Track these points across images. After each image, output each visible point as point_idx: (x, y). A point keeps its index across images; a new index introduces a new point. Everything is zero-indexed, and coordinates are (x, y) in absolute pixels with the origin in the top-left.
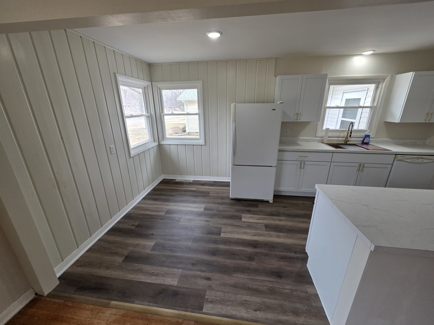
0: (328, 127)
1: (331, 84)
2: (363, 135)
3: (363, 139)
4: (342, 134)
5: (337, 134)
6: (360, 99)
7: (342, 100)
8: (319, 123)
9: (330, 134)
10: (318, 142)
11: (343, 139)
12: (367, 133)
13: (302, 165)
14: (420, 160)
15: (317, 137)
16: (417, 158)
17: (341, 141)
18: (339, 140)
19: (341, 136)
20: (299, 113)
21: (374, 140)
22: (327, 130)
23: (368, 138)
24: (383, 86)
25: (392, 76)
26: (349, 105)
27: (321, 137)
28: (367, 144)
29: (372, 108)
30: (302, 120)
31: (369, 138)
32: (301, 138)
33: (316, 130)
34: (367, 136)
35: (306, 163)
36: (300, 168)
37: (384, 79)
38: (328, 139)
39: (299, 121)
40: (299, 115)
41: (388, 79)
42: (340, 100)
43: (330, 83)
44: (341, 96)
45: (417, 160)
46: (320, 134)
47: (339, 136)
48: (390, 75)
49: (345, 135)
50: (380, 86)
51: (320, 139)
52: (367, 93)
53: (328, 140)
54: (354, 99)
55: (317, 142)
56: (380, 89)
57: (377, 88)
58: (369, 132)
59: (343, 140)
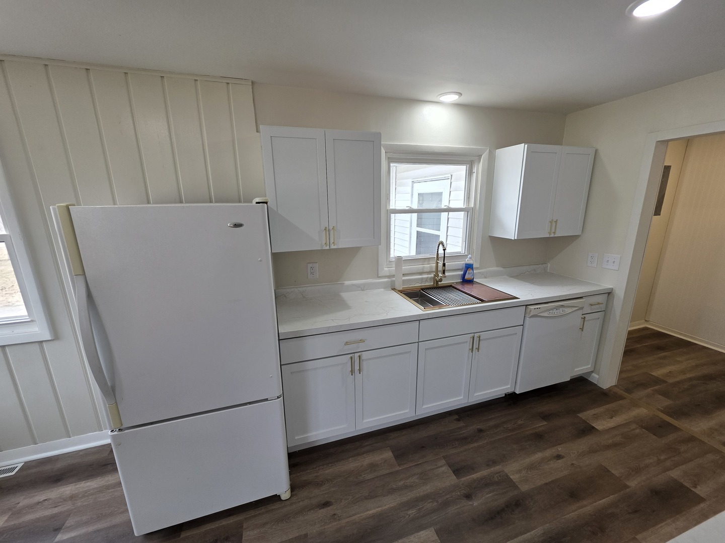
0: (398, 254)
1: (390, 160)
2: (461, 263)
3: (462, 273)
4: (427, 266)
5: (418, 267)
6: (440, 194)
7: (412, 195)
8: (382, 248)
9: (406, 268)
10: (384, 288)
11: (430, 276)
12: (468, 261)
13: (356, 364)
14: (561, 311)
15: (379, 277)
16: (557, 308)
17: (427, 280)
18: (422, 278)
19: (426, 270)
20: (331, 228)
21: (479, 273)
22: (399, 259)
23: (471, 271)
24: (480, 168)
25: (490, 152)
26: (426, 206)
27: (388, 277)
28: (470, 282)
29: (468, 212)
30: (341, 245)
31: (472, 269)
32: (347, 283)
33: (378, 261)
34: (469, 267)
35: (365, 355)
36: (352, 372)
37: (480, 156)
38: (402, 278)
39: (333, 247)
40: (332, 232)
41: (485, 156)
42: (410, 195)
43: (389, 158)
44: (409, 189)
45: (557, 311)
46: (385, 270)
47: (421, 271)
48: (488, 150)
49: (431, 267)
50: (475, 170)
51: (387, 282)
52: (451, 183)
53: (404, 281)
54: (432, 194)
55: (382, 290)
56: (475, 175)
57: (470, 173)
58: (471, 258)
59: (431, 278)
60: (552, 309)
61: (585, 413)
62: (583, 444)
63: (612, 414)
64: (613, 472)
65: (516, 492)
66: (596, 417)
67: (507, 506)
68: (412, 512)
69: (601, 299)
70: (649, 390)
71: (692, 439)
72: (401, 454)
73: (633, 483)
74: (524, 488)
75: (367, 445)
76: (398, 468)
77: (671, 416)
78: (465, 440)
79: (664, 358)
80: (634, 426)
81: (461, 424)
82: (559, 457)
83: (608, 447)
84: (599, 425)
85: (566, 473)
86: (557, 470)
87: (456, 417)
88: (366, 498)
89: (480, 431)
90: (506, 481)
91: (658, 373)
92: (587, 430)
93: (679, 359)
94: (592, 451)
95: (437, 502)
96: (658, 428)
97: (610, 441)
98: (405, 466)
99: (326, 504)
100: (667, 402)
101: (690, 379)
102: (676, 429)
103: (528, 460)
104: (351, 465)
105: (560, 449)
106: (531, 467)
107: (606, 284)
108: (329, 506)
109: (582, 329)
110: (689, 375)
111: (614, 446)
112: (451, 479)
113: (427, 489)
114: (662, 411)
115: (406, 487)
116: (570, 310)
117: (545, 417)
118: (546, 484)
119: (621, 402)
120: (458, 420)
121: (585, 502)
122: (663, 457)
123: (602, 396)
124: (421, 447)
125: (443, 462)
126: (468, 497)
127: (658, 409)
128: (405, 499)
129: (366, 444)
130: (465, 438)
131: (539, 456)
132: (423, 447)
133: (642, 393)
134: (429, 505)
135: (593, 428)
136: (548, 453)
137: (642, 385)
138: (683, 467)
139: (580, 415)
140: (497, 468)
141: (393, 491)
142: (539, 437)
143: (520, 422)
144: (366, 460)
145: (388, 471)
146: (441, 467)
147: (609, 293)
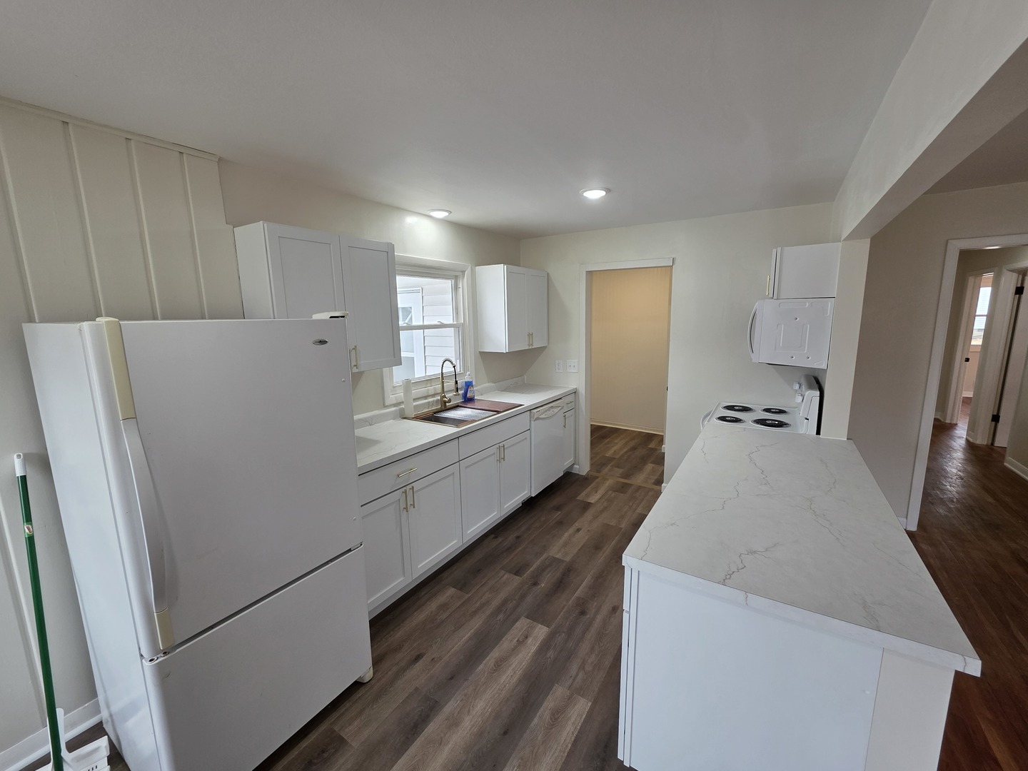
3: (463, 392)
4: (434, 388)
5: (423, 390)
10: (394, 419)
12: (466, 379)
13: (408, 497)
14: (551, 411)
15: (385, 407)
16: (549, 409)
17: (434, 403)
19: (432, 393)
21: (477, 390)
22: (407, 382)
23: (472, 389)
24: (464, 284)
25: (472, 268)
27: (395, 405)
29: (457, 328)
30: (363, 368)
31: (472, 387)
35: (417, 486)
36: (406, 508)
37: (463, 272)
38: (415, 404)
41: (468, 272)
45: (549, 412)
46: (391, 398)
47: (427, 394)
48: (470, 266)
50: (460, 285)
51: (395, 411)
53: (415, 406)
55: (392, 421)
56: (460, 289)
57: (456, 288)
58: (469, 375)
59: (437, 401)
60: (546, 411)
61: (580, 496)
62: (589, 515)
63: (596, 490)
64: (611, 524)
65: (564, 564)
66: (588, 495)
67: (563, 575)
68: (501, 617)
69: (571, 398)
70: (609, 467)
71: (639, 488)
72: (462, 586)
73: (623, 526)
74: (568, 559)
75: (425, 594)
76: (467, 596)
77: (625, 478)
78: (509, 550)
79: (608, 443)
80: (610, 492)
81: (500, 539)
82: (578, 530)
83: (602, 511)
84: (592, 500)
85: (587, 537)
86: (582, 538)
87: (493, 536)
88: (454, 631)
89: (518, 537)
90: (555, 561)
91: (609, 454)
92: (587, 506)
93: (616, 441)
94: (595, 517)
95: (515, 600)
96: (623, 488)
97: (602, 507)
98: (473, 591)
99: (418, 658)
100: (621, 471)
101: (626, 452)
102: (630, 485)
103: (562, 541)
104: (419, 617)
105: (577, 525)
106: (565, 545)
107: (572, 386)
108: (422, 657)
109: (565, 426)
110: (625, 450)
111: (605, 509)
112: (517, 580)
113: (503, 595)
114: (620, 477)
115: (483, 605)
116: (556, 410)
117: (558, 508)
118: (579, 550)
119: (597, 480)
120: (496, 537)
121: (605, 549)
122: (631, 504)
123: (585, 481)
124: (477, 571)
125: (503, 572)
126: (535, 584)
127: (618, 477)
128: (488, 612)
129: (423, 594)
130: (509, 548)
131: (566, 535)
132: (479, 570)
133: (606, 470)
134: (510, 605)
135: (590, 503)
136: (571, 530)
137: (604, 465)
138: (641, 505)
139: (578, 498)
140: (544, 556)
141: (475, 613)
142: (560, 523)
143: (543, 519)
144: (433, 606)
145: (460, 603)
146: (503, 576)
147: (575, 392)
